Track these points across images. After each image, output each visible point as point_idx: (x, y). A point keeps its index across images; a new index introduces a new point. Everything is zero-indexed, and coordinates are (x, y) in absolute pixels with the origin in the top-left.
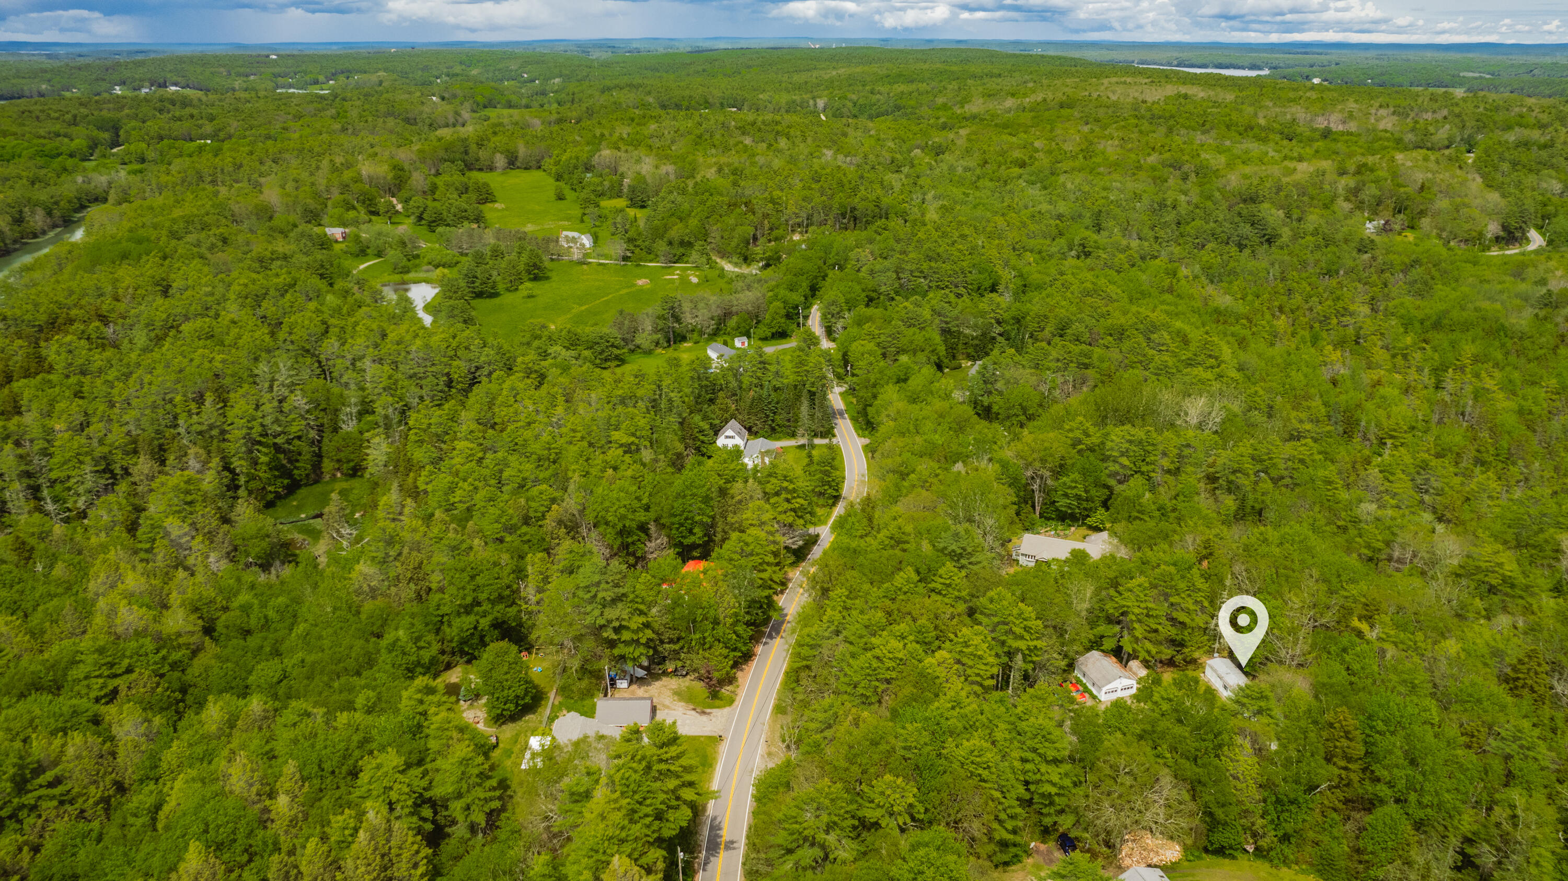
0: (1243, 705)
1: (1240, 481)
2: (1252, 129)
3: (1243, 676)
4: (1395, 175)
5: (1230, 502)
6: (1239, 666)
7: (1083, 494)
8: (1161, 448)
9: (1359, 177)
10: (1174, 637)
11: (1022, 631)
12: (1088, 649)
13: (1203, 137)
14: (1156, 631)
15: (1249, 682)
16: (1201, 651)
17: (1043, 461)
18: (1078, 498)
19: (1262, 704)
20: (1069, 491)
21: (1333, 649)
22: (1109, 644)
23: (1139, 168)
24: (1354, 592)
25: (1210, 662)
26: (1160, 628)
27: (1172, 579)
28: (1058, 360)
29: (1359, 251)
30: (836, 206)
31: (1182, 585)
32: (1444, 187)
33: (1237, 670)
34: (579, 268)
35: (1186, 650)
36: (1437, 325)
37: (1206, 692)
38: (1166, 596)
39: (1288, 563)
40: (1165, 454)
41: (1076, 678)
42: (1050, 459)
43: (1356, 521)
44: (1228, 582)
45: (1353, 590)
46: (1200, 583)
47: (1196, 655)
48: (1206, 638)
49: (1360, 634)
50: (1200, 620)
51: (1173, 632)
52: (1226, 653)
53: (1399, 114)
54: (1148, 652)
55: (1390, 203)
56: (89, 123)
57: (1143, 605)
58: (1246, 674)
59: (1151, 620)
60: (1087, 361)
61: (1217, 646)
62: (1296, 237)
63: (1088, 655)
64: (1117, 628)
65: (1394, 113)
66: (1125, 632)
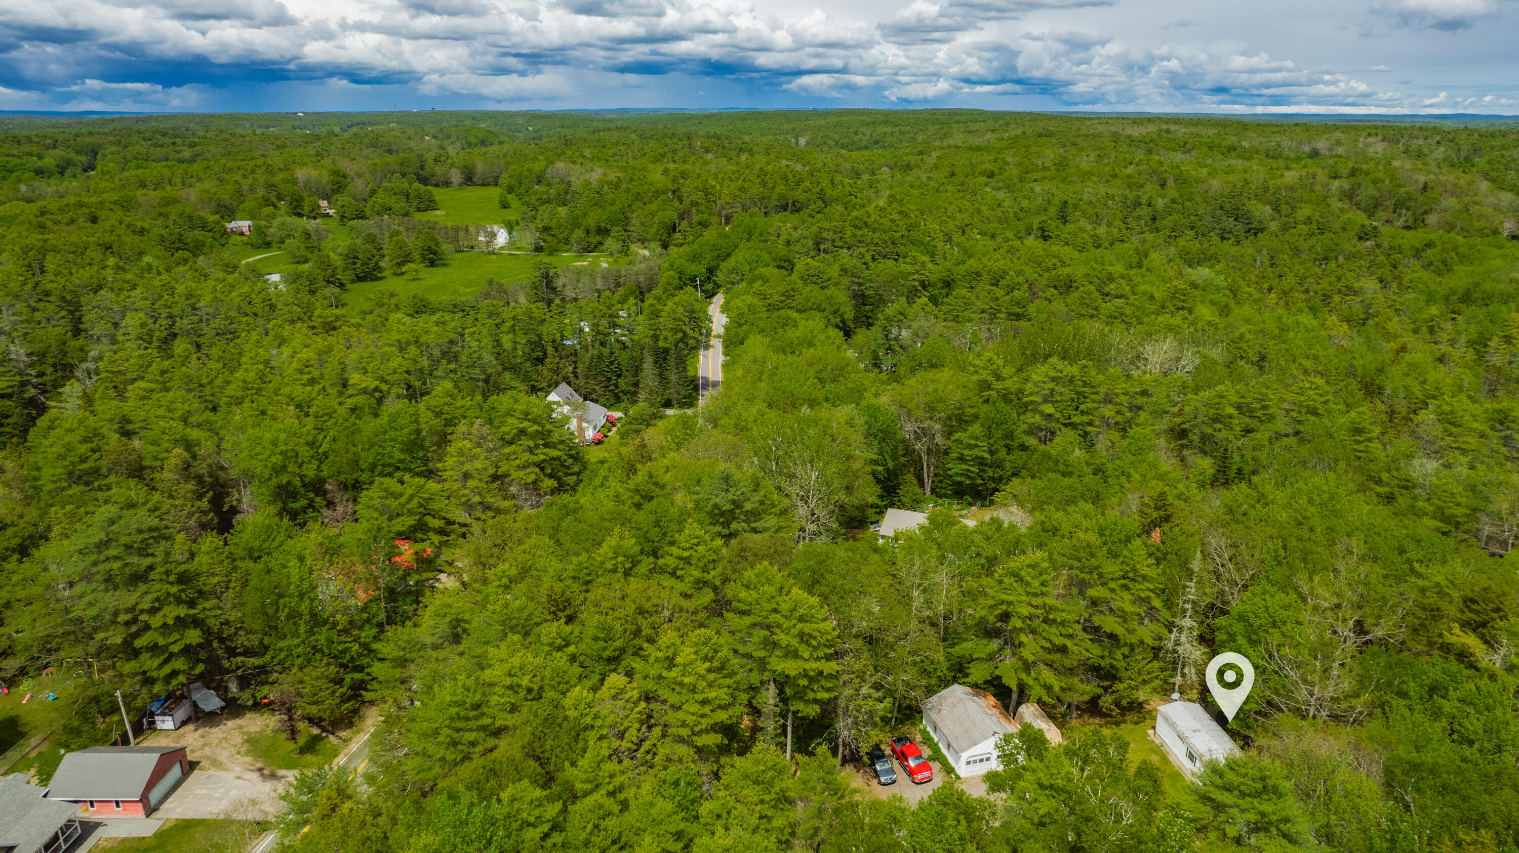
0: (1219, 808)
1: (1220, 436)
2: (1235, 150)
3: (1226, 737)
4: (1393, 179)
5: (1206, 465)
6: (1219, 718)
7: (987, 456)
8: (1103, 390)
9: (1352, 180)
10: (1094, 661)
11: (795, 642)
12: (945, 683)
13: (1184, 157)
14: (1063, 650)
15: (1238, 754)
16: (1148, 688)
17: (930, 408)
18: (980, 462)
19: (1267, 807)
20: (966, 452)
21: (1412, 687)
22: (978, 673)
23: (1115, 176)
24: (1439, 579)
25: (1165, 709)
26: (1068, 643)
27: (1092, 555)
28: (983, 311)
29: (1360, 238)
30: (775, 196)
31: (1111, 568)
32: (1449, 186)
33: (1214, 725)
34: (486, 258)
35: (1120, 686)
36: (1467, 298)
37: (1139, 773)
38: (1082, 586)
39: (1305, 533)
40: (1108, 400)
41: (924, 732)
42: (940, 406)
43: (1408, 485)
44: (1196, 565)
45: (1437, 574)
46: (1146, 567)
47: (1141, 695)
48: (1156, 664)
49: (1463, 656)
50: (1147, 632)
51: (1094, 652)
52: (1194, 694)
53: (1389, 141)
54: (1048, 688)
55: (1390, 204)
56: (68, 147)
57: (1038, 601)
58: (1233, 734)
59: (1053, 630)
60: (1019, 311)
61: (1178, 680)
62: (1285, 228)
63: (945, 692)
64: (995, 645)
65: (1384, 140)
66: (1008, 651)
